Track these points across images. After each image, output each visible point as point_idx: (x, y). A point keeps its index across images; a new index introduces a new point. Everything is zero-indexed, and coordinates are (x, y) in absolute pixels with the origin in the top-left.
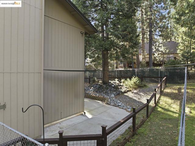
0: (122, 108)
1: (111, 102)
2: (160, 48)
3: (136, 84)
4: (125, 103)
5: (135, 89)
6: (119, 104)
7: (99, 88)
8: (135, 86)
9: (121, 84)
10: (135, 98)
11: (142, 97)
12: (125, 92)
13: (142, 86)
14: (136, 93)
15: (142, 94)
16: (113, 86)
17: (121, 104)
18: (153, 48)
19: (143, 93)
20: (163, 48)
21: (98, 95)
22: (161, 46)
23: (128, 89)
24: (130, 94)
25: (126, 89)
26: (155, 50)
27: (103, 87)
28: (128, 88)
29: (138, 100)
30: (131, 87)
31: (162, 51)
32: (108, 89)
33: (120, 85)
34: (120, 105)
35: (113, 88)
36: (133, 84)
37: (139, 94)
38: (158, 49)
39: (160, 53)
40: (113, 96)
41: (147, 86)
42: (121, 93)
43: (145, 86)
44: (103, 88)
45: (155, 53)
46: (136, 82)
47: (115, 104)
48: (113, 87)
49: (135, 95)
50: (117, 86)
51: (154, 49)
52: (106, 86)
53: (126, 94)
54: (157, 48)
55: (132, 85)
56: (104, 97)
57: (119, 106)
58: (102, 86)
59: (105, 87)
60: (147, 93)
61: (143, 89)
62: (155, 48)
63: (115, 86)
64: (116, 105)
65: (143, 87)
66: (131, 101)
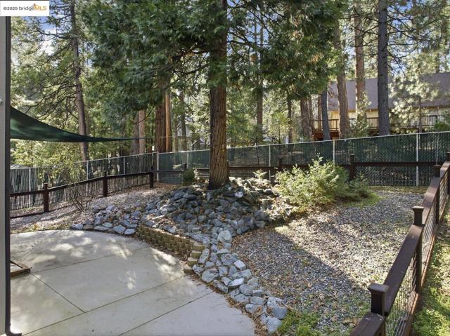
0: (242, 306)
1: (209, 264)
2: (412, 87)
3: (325, 188)
4: (266, 276)
5: (324, 208)
6: (236, 283)
7: (187, 203)
8: (324, 194)
9: (275, 189)
10: (316, 252)
11: (351, 246)
12: (281, 221)
13: (352, 195)
14: (323, 227)
15: (349, 229)
16: (240, 195)
17: (245, 282)
18: (390, 89)
19: (355, 228)
20: (419, 85)
21: (174, 229)
22: (414, 82)
23: (295, 209)
24: (298, 232)
25: (287, 206)
26: (396, 93)
27: (202, 198)
28: (296, 205)
29: (329, 263)
30: (305, 201)
31: (417, 97)
32: (219, 208)
33: (270, 193)
34: (238, 287)
35: (236, 203)
36: (312, 188)
37: (335, 231)
38: (404, 90)
39: (410, 101)
40: (226, 235)
41: (372, 197)
42: (262, 224)
43: (364, 196)
44: (200, 205)
45: (396, 103)
46: (329, 179)
47: (219, 278)
48: (239, 200)
49: (321, 237)
50: (255, 196)
51: (392, 90)
52: (214, 196)
53: (285, 228)
54: (401, 87)
55: (309, 191)
56: (190, 237)
57: (231, 289)
58: (199, 197)
59: (209, 198)
60: (374, 226)
61: (358, 207)
62: (396, 88)
63: (245, 195)
64: (220, 286)
65: (354, 200)
66: (297, 265)
